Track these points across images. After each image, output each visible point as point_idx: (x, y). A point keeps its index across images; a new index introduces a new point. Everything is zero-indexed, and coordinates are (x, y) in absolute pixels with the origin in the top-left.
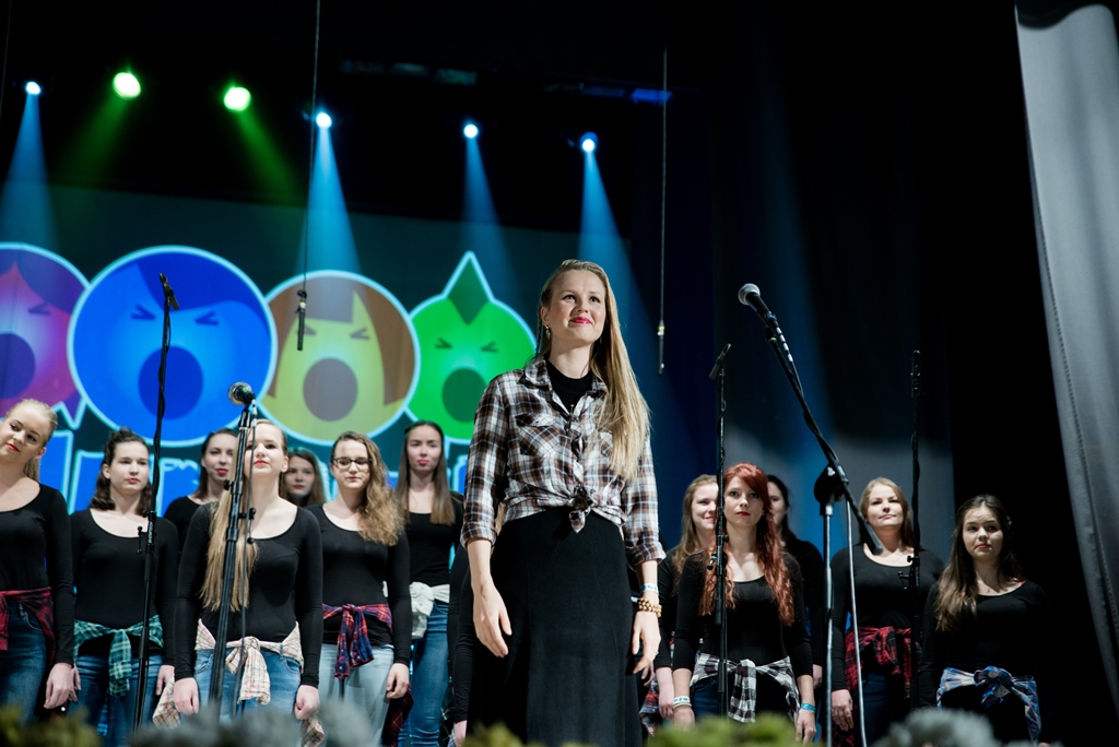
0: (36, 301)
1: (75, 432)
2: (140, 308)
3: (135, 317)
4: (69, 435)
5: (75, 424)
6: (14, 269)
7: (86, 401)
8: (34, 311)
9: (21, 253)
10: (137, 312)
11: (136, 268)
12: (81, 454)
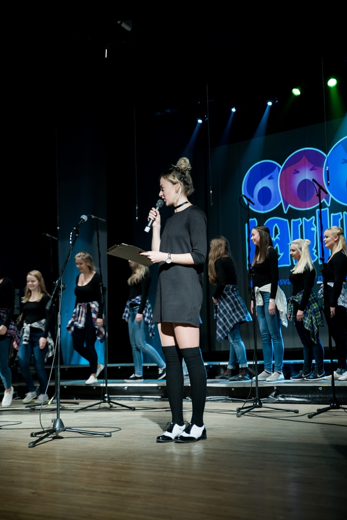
0: (312, 166)
1: (329, 207)
2: (344, 159)
3: (342, 163)
4: (327, 209)
5: (329, 205)
6: (304, 156)
7: (331, 196)
8: (311, 170)
9: (305, 150)
10: (343, 161)
11: (340, 145)
12: (332, 214)
